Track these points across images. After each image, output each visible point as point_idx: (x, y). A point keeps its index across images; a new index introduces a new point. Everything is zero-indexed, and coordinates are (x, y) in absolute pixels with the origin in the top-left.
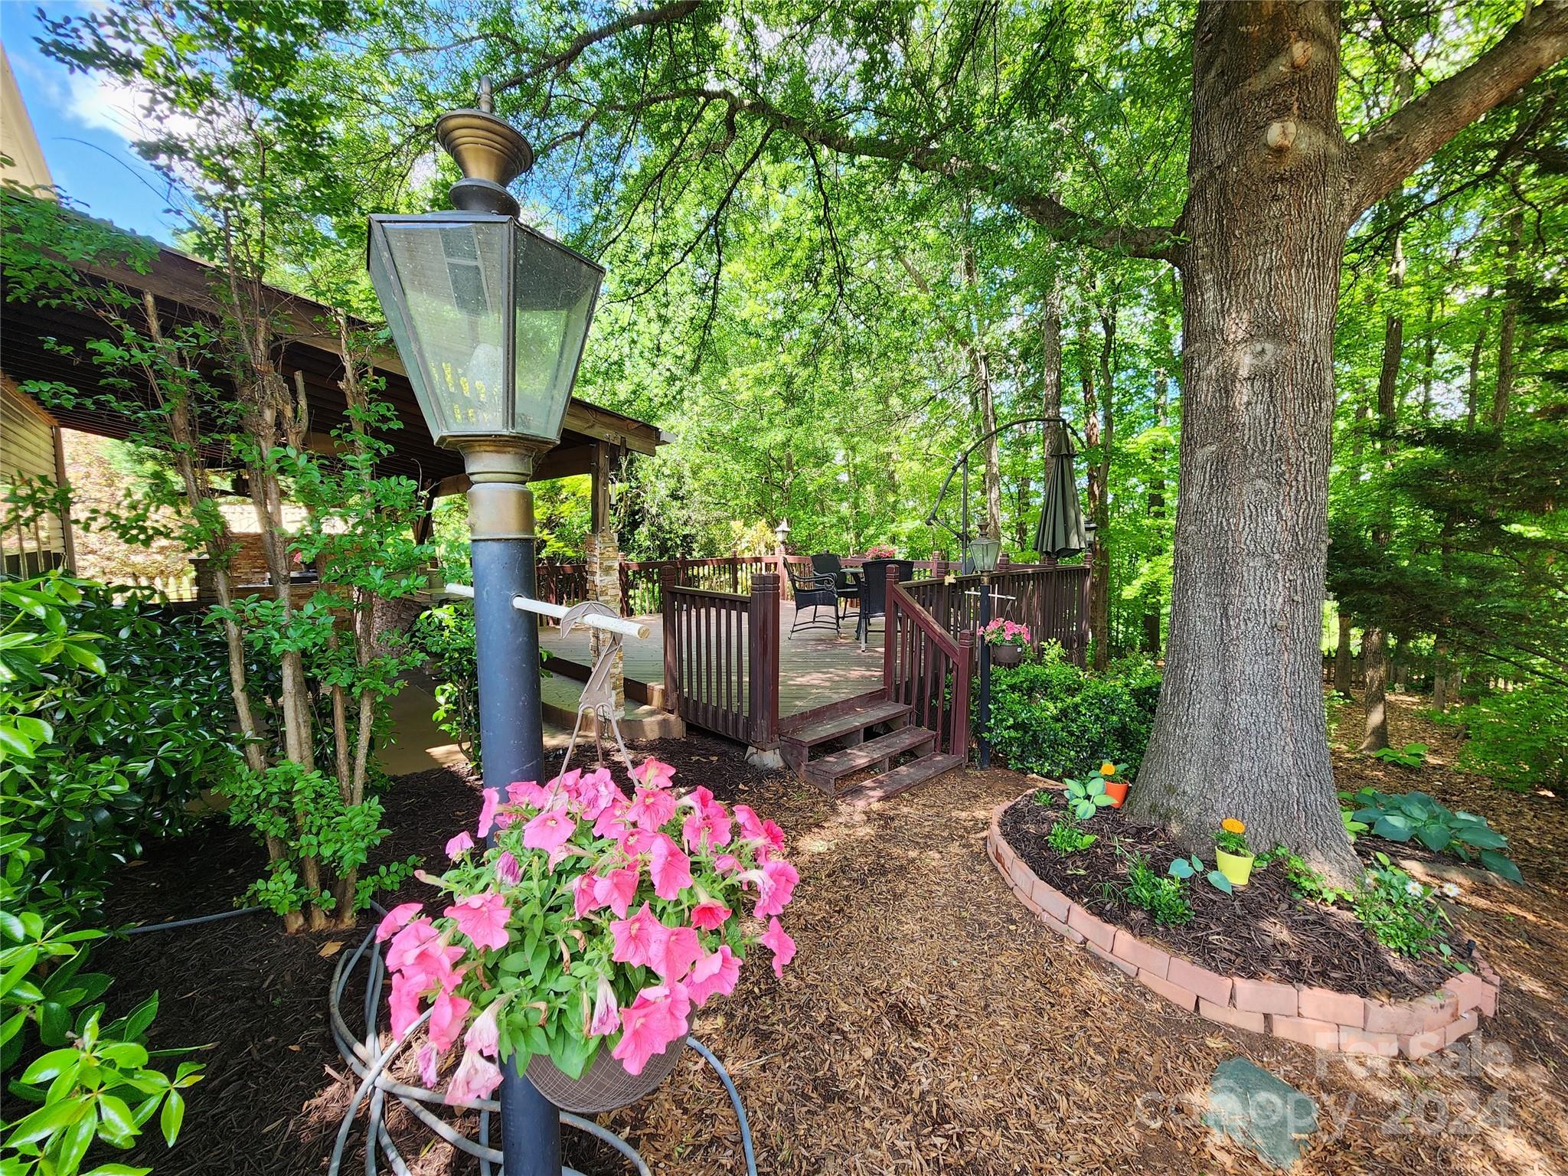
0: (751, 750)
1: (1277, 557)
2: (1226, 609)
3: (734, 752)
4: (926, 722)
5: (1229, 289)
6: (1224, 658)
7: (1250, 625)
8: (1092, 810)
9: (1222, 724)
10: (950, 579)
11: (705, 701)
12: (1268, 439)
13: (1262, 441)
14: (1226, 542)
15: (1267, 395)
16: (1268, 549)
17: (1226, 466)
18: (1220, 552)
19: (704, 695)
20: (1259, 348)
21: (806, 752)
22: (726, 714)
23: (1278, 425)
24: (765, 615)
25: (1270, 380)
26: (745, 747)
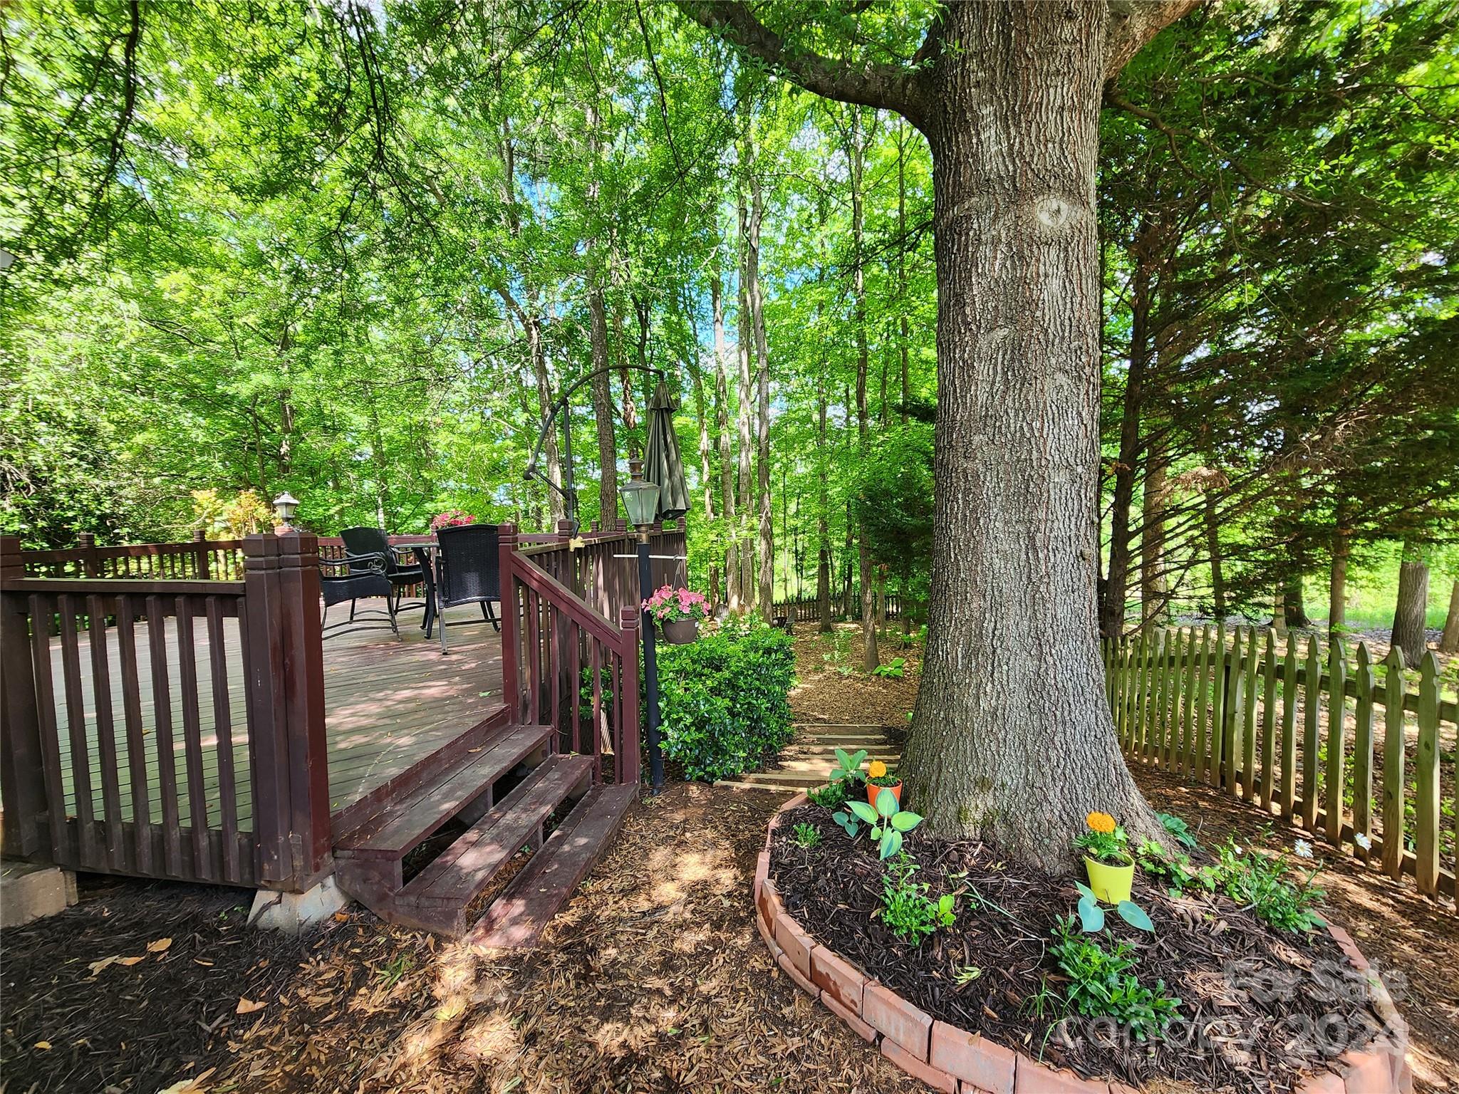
0: (262, 898)
1: (1080, 469)
2: (1032, 539)
3: (220, 913)
4: (577, 742)
5: (1017, 125)
6: (1034, 601)
7: (1059, 556)
8: (898, 839)
9: (1036, 686)
10: (576, 543)
11: (128, 815)
12: (1067, 322)
13: (1062, 324)
14: (1030, 452)
15: (1061, 267)
16: (1072, 461)
17: (1024, 355)
18: (1022, 466)
19: (126, 799)
20: (1055, 207)
21: (398, 869)
22: (190, 838)
23: (1076, 307)
24: (286, 617)
25: (1066, 250)
26: (248, 895)
